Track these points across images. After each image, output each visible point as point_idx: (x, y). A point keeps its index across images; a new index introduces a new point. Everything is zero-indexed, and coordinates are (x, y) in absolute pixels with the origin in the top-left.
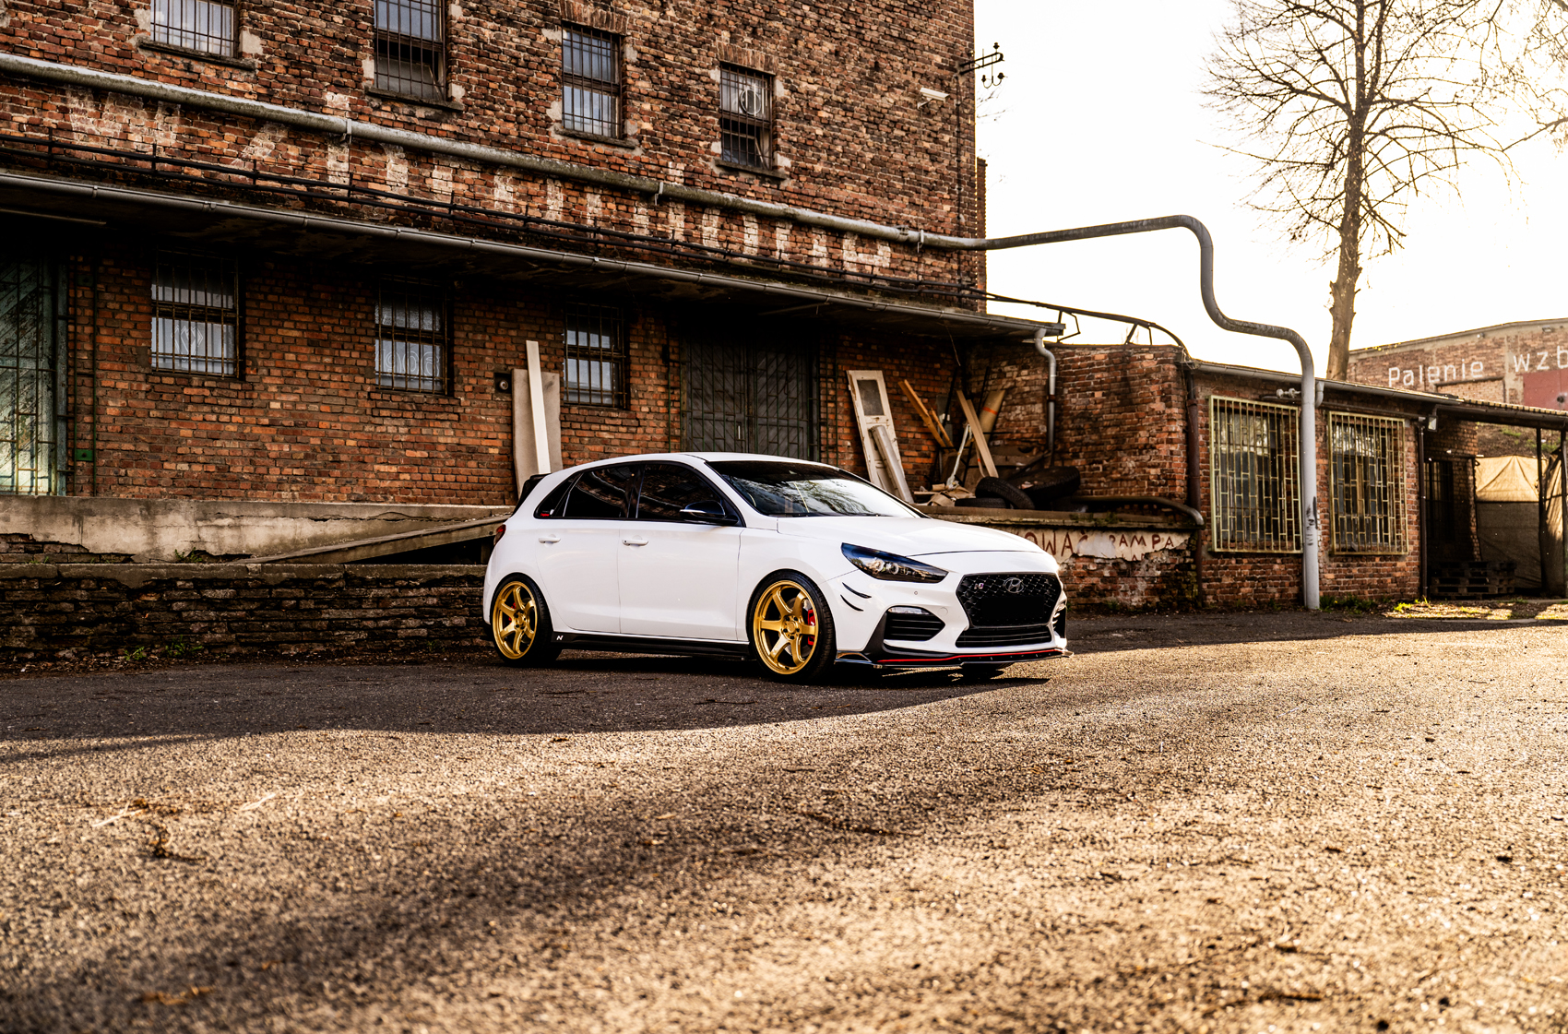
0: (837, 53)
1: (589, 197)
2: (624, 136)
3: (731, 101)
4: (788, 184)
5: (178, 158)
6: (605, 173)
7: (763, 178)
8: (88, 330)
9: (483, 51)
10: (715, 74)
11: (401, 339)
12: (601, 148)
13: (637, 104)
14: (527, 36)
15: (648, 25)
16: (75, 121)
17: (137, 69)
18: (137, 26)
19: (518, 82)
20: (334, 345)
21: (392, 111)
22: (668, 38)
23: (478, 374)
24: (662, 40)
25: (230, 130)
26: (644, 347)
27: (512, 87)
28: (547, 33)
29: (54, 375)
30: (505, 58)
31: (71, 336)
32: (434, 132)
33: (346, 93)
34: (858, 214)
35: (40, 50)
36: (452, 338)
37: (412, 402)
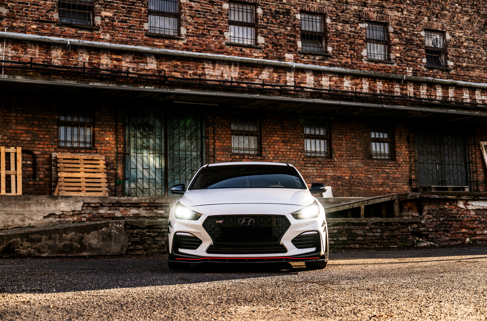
0: (470, 20)
1: (378, 83)
2: (389, 59)
3: (429, 43)
4: (453, 72)
5: (239, 81)
6: (383, 74)
7: (443, 70)
8: (212, 141)
9: (339, 34)
10: (423, 33)
11: (313, 138)
12: (382, 65)
13: (394, 47)
14: (353, 27)
15: (397, 18)
16: (207, 71)
17: (225, 52)
18: (224, 38)
19: (351, 44)
20: (291, 142)
21: (308, 58)
22: (405, 22)
23: (341, 150)
24: (402, 23)
25: (255, 70)
26: (400, 137)
27: (349, 46)
28: (361, 25)
29: (202, 157)
30: (346, 35)
31: (207, 143)
32: (322, 64)
33: (292, 53)
34: (481, 81)
35: (196, 49)
36: (331, 137)
37: (318, 161)
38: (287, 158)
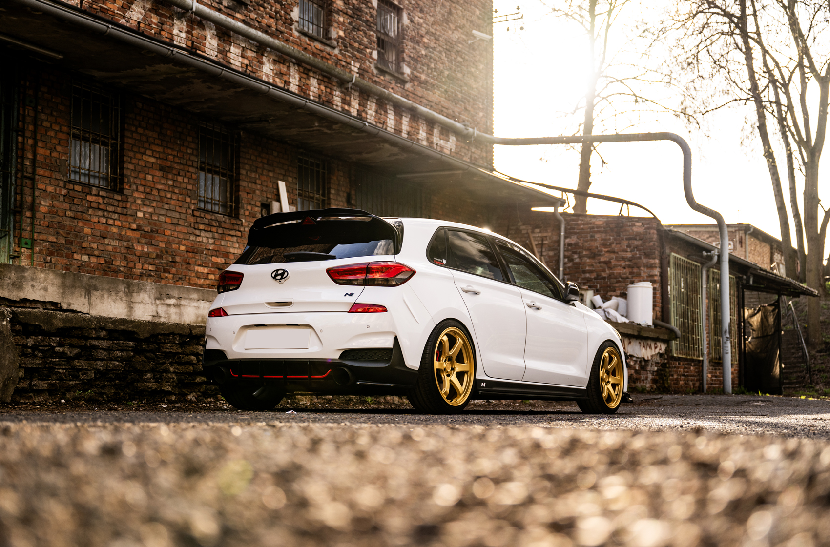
1: (312, 79)
2: (328, 37)
6: (321, 63)
7: (397, 80)
8: (31, 142)
11: (210, 171)
12: (318, 46)
20: (174, 172)
23: (253, 203)
32: (231, 16)
34: (441, 112)
36: (238, 174)
37: (216, 220)
38: (166, 207)
